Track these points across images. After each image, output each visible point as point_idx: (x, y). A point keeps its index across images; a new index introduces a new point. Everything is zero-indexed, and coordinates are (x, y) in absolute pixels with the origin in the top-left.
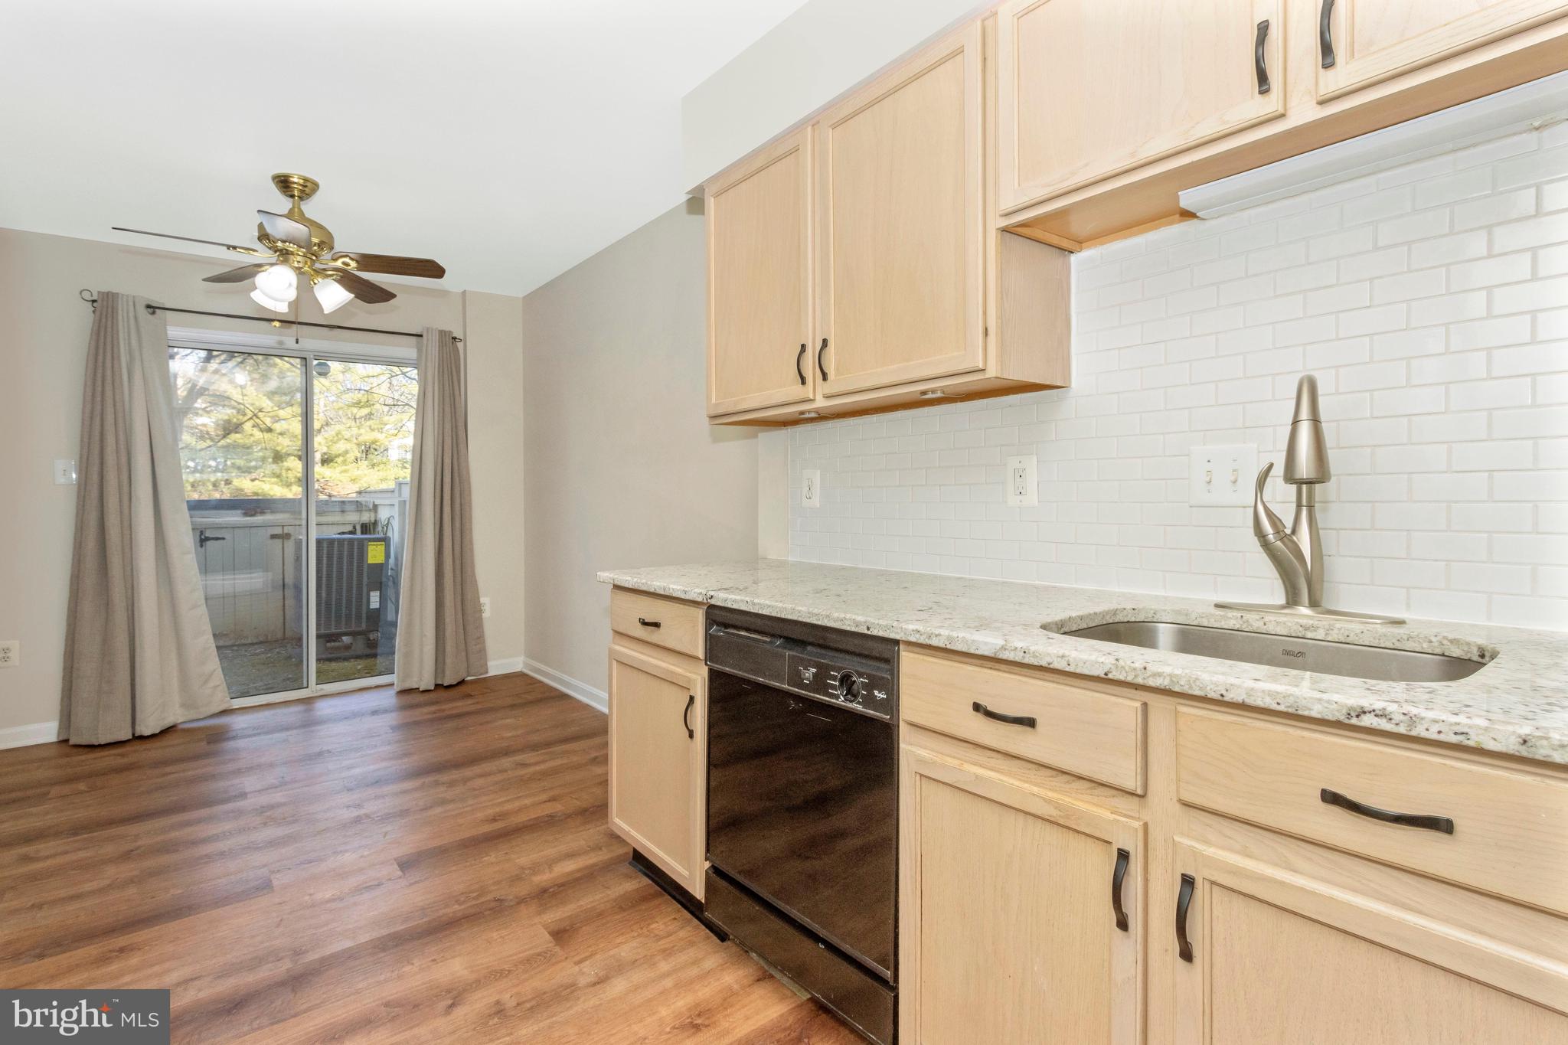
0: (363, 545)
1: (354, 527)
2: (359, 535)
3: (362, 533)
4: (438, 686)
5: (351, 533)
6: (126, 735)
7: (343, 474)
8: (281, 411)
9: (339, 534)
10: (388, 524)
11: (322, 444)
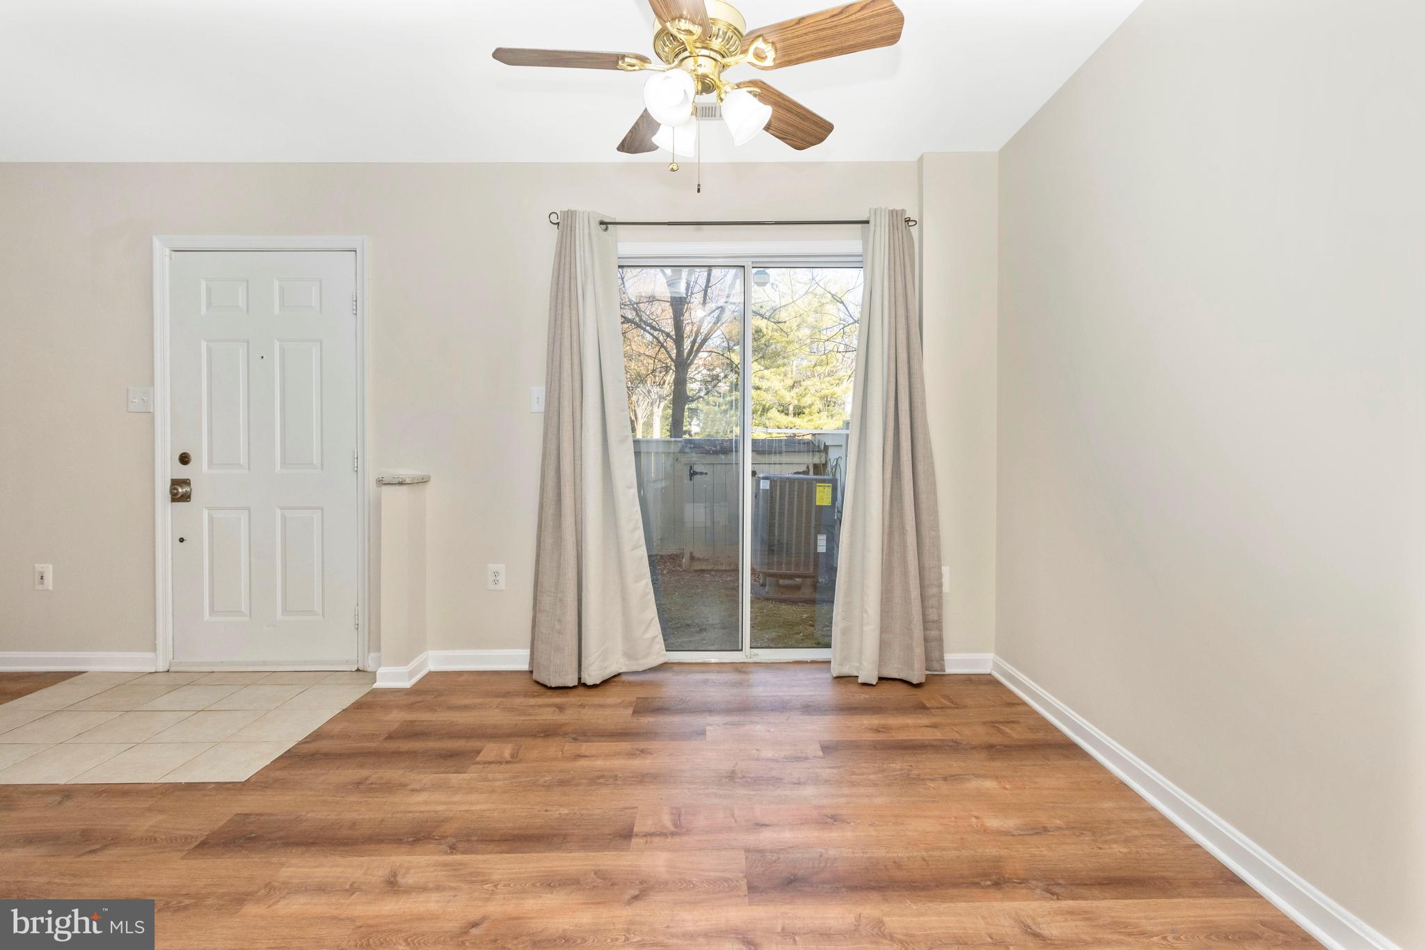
0: (811, 484)
1: (808, 467)
2: (811, 476)
3: (815, 474)
4: (881, 679)
5: (804, 473)
6: (571, 681)
7: (809, 423)
8: (766, 370)
9: (795, 473)
10: (836, 465)
11: (794, 397)
